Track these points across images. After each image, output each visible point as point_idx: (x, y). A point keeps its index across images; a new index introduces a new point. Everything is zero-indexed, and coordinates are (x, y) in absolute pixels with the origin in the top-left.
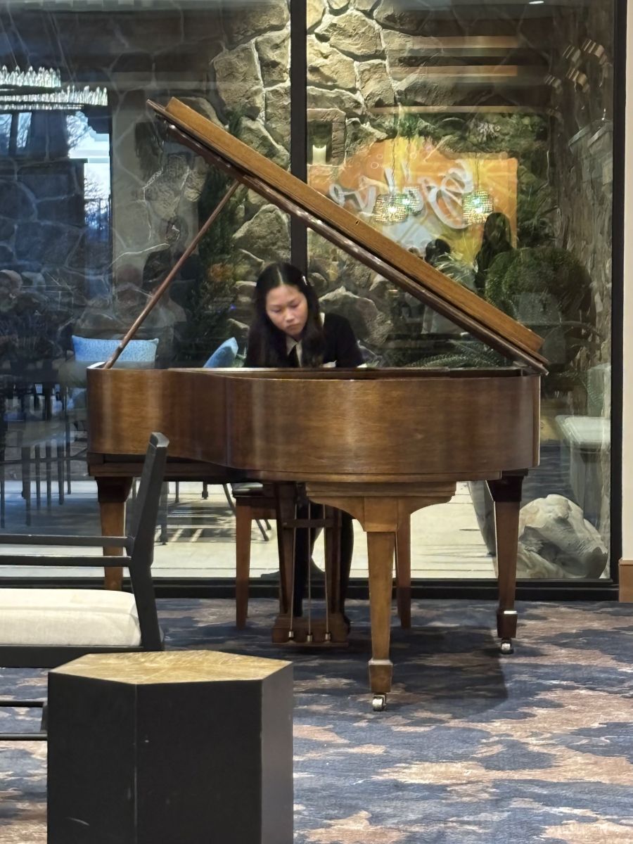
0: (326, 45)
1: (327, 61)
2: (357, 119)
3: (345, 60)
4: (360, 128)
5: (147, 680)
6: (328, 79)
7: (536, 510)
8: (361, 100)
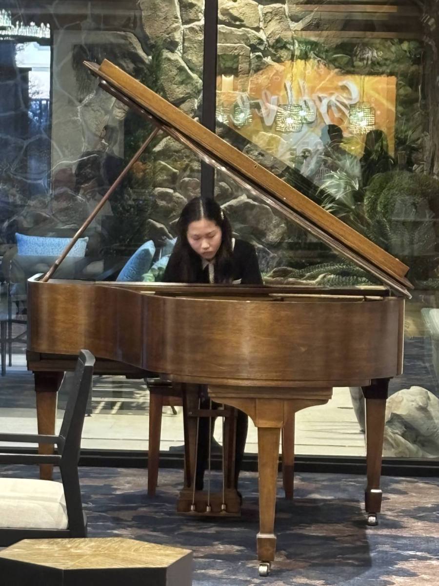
2: (260, 54)
4: (263, 61)
5: (72, 566)
6: (236, 19)
7: (401, 399)
8: (264, 38)
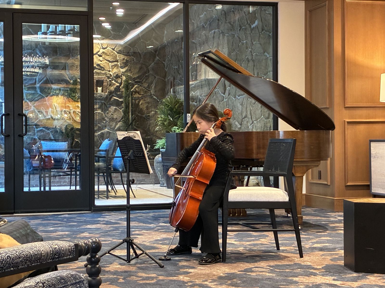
0: (101, 58)
1: (102, 63)
3: (107, 62)
4: (112, 82)
6: (102, 68)
8: (112, 74)
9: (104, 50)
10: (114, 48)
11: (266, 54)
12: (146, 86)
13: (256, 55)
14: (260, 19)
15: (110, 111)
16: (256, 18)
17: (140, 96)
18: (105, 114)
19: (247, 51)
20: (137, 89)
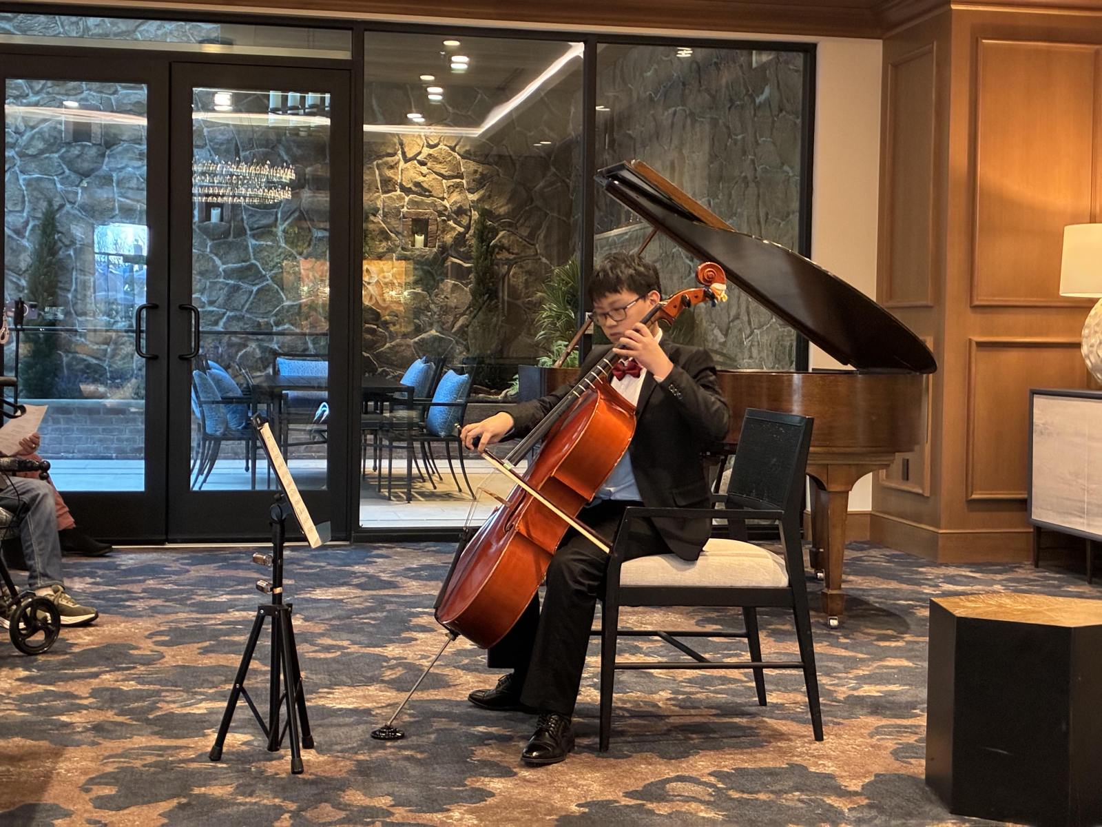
0: (425, 167)
1: (425, 179)
2: (445, 218)
3: (437, 179)
4: (447, 224)
8: (448, 205)
9: (431, 151)
10: (455, 146)
11: (786, 168)
12: (526, 234)
13: (765, 171)
14: (776, 85)
15: (443, 290)
16: (765, 81)
17: (512, 257)
18: (430, 296)
19: (745, 160)
20: (505, 241)
